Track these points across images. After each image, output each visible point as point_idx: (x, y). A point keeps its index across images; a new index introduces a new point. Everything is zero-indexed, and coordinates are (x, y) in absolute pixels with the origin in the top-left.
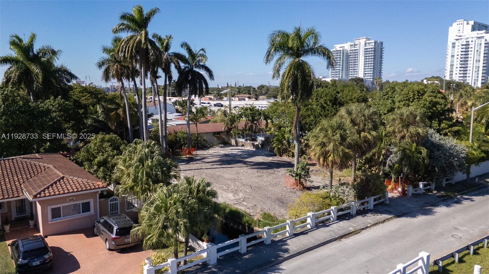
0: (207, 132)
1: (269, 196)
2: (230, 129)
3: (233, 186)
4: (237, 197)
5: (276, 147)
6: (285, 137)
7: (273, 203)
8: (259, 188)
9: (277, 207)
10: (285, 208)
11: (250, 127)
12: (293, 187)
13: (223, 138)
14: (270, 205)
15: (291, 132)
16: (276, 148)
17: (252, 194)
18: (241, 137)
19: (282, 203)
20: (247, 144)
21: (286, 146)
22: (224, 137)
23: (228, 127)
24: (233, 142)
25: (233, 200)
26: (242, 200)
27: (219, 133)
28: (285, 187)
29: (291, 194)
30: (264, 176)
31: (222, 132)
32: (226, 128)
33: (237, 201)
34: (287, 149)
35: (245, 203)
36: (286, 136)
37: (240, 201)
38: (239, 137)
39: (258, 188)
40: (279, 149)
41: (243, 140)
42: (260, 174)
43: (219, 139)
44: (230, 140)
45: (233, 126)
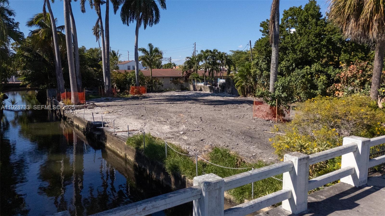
0: (163, 76)
1: (228, 129)
2: (189, 74)
3: (175, 118)
4: (175, 129)
5: (239, 86)
6: (250, 72)
7: (234, 138)
8: (214, 120)
9: (241, 143)
10: (256, 144)
11: (210, 72)
12: (267, 119)
13: (180, 82)
14: (229, 140)
15: (258, 65)
16: (239, 88)
17: (201, 126)
18: (200, 81)
19: (251, 137)
20: (207, 88)
21: (251, 83)
22: (182, 81)
23: (187, 72)
24: (191, 87)
25: (166, 133)
26: (181, 133)
27: (176, 78)
28: (254, 119)
29: (265, 128)
30: (223, 110)
31: (180, 78)
32: (185, 73)
33: (173, 135)
34: (252, 87)
35: (185, 138)
36: (252, 71)
37: (178, 134)
38: (198, 81)
39: (212, 120)
40: (243, 88)
41: (202, 84)
42: (216, 109)
43: (177, 83)
44: (188, 86)
45: (192, 70)
